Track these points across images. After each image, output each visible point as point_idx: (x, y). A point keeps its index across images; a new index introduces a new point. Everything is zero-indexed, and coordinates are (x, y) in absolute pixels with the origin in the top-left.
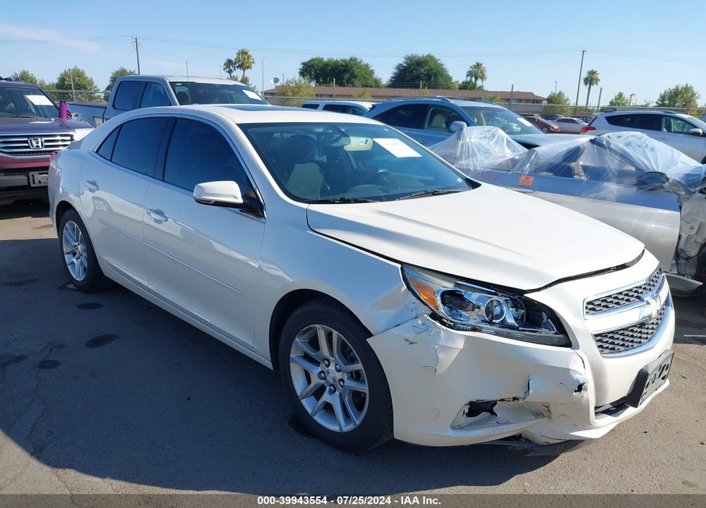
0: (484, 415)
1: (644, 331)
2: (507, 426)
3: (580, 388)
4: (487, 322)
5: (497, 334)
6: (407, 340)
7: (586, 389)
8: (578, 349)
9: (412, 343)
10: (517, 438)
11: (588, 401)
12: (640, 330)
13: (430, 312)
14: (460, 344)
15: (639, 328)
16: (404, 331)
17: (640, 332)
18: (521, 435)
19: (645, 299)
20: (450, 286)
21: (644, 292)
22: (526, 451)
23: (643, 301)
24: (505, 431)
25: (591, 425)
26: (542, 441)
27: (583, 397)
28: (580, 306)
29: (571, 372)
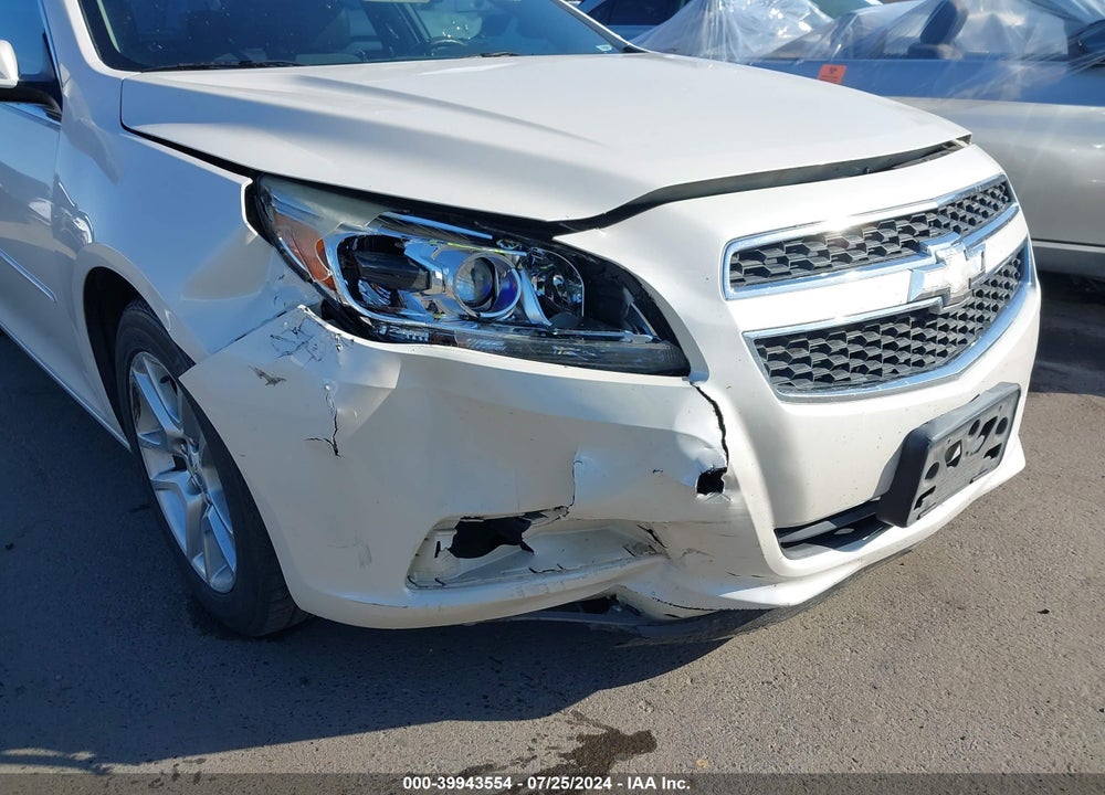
0: (503, 551)
1: (930, 333)
2: (557, 578)
3: (712, 481)
4: (471, 319)
5: (512, 351)
6: (262, 374)
7: (735, 485)
8: (705, 378)
9: (273, 381)
10: (600, 604)
11: (747, 514)
12: (918, 330)
13: (319, 299)
14: (391, 379)
15: (914, 325)
16: (255, 352)
17: (919, 337)
18: (615, 596)
19: (932, 248)
20: (363, 226)
21: (934, 231)
22: (623, 635)
23: (926, 255)
24: (552, 590)
25: (772, 572)
26: (661, 611)
27: (728, 504)
28: (717, 264)
29: (681, 441)
